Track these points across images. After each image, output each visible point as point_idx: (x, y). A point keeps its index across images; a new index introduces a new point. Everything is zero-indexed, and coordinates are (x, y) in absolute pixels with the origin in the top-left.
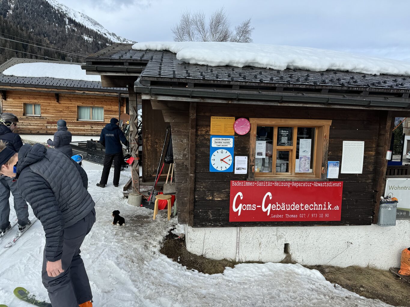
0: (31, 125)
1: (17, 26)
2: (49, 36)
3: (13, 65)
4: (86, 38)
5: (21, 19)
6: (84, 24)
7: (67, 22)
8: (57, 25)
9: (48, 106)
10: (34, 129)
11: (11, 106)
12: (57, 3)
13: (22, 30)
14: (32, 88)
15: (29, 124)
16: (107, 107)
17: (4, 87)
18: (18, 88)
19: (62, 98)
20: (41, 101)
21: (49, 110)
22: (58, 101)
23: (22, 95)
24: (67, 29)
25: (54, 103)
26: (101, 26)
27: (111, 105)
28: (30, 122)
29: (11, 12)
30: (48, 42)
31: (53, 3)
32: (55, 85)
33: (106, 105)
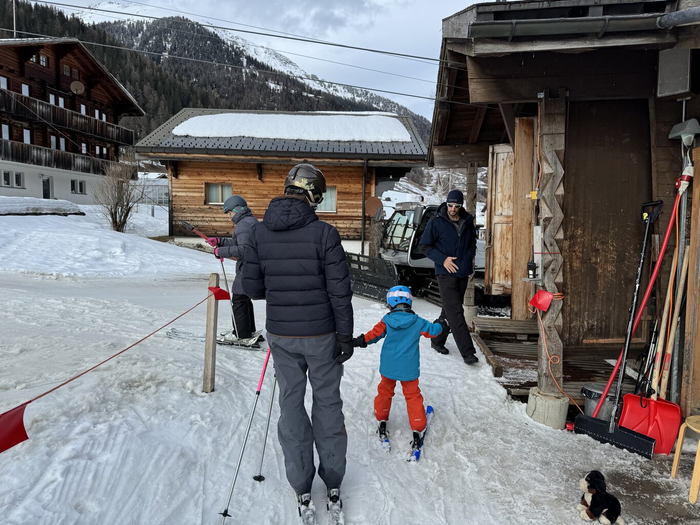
0: (216, 221)
1: (174, 75)
2: (218, 87)
3: (186, 119)
4: (272, 85)
5: (181, 64)
6: (269, 65)
7: (245, 64)
8: (230, 69)
9: (243, 186)
10: (221, 227)
11: (185, 188)
12: (231, 35)
13: (182, 81)
14: (220, 155)
15: (213, 219)
16: (341, 187)
17: (176, 155)
18: (197, 155)
19: (267, 172)
20: (232, 179)
21: (245, 193)
22: (260, 179)
23: (202, 168)
24: (244, 74)
25: (254, 181)
26: (294, 65)
27: (349, 182)
28: (215, 216)
29: (166, 54)
30: (218, 96)
31: (225, 36)
32: (257, 148)
33: (341, 183)
